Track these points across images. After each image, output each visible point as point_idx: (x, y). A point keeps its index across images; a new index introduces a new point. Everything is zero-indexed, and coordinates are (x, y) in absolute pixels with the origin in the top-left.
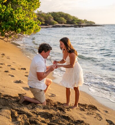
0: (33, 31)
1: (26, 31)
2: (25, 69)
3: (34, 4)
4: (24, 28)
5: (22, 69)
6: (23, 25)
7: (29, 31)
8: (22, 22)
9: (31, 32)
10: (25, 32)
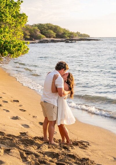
0: (22, 53)
1: (13, 53)
2: (18, 101)
3: (21, 21)
4: (11, 50)
5: (14, 101)
6: (10, 47)
7: (17, 53)
8: (9, 43)
9: (19, 54)
10: (12, 55)
